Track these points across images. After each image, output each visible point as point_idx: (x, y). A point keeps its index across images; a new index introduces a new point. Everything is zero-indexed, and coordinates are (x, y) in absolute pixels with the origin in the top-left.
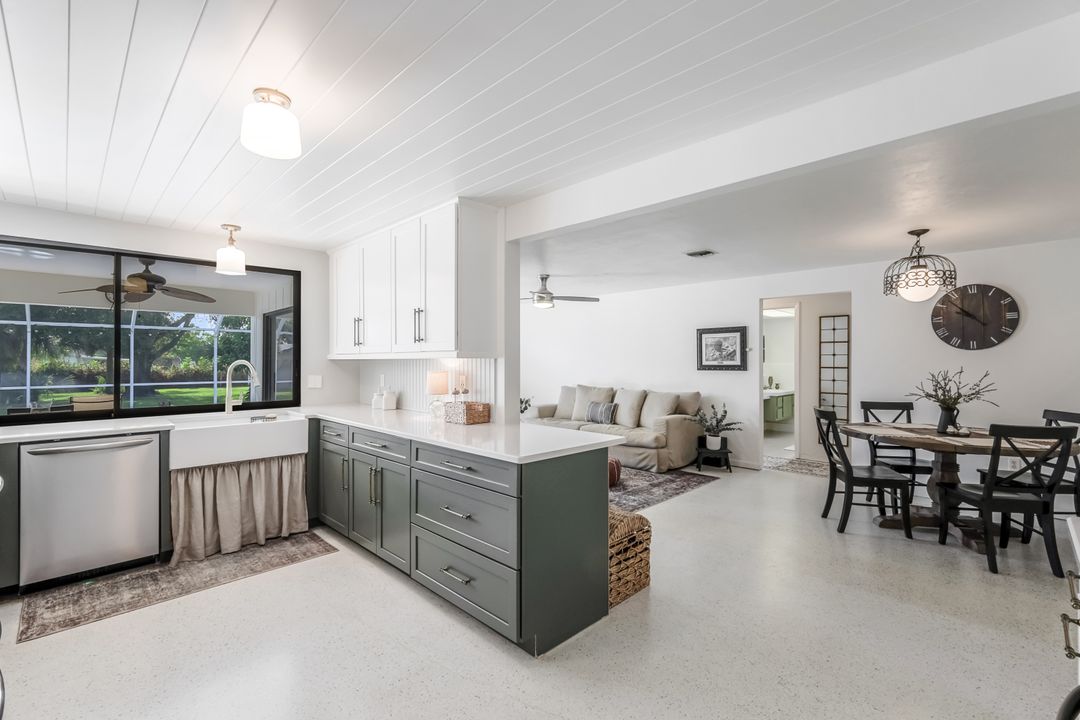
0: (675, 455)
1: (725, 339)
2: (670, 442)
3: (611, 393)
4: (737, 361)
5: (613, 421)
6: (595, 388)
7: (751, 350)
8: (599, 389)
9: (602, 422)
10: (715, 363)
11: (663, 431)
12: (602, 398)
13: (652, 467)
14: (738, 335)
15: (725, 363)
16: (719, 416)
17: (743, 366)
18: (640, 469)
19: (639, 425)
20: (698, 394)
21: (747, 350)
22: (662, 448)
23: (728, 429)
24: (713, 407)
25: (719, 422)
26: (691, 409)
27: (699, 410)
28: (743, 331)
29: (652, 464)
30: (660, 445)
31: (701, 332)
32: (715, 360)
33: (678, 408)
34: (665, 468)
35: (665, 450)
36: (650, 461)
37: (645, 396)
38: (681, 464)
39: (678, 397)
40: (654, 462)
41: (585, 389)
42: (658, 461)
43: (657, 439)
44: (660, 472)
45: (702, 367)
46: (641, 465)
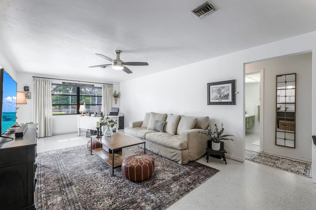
0: (193, 153)
1: (223, 87)
2: (190, 146)
3: (166, 116)
4: (230, 100)
5: (164, 131)
6: (158, 114)
7: (238, 93)
8: (160, 114)
9: (159, 131)
10: (217, 101)
11: (186, 140)
12: (161, 119)
13: (179, 161)
14: (230, 85)
15: (223, 101)
16: (219, 131)
17: (233, 102)
18: (173, 161)
19: (176, 133)
20: (207, 118)
21: (236, 93)
22: (185, 149)
23: (224, 139)
24: (216, 125)
25: (219, 134)
26: (204, 126)
27: (208, 126)
28: (233, 83)
29: (178, 159)
30: (183, 148)
31: (209, 85)
32: (217, 99)
33: (196, 125)
34: (186, 162)
35: (187, 151)
36: (178, 157)
37: (179, 118)
38: (197, 157)
39: (196, 119)
40: (180, 158)
41: (154, 114)
42: (182, 158)
43: (181, 145)
44: (183, 164)
45: (210, 103)
46: (173, 159)
